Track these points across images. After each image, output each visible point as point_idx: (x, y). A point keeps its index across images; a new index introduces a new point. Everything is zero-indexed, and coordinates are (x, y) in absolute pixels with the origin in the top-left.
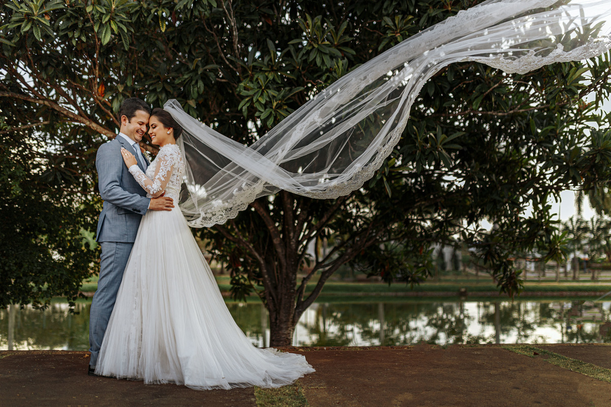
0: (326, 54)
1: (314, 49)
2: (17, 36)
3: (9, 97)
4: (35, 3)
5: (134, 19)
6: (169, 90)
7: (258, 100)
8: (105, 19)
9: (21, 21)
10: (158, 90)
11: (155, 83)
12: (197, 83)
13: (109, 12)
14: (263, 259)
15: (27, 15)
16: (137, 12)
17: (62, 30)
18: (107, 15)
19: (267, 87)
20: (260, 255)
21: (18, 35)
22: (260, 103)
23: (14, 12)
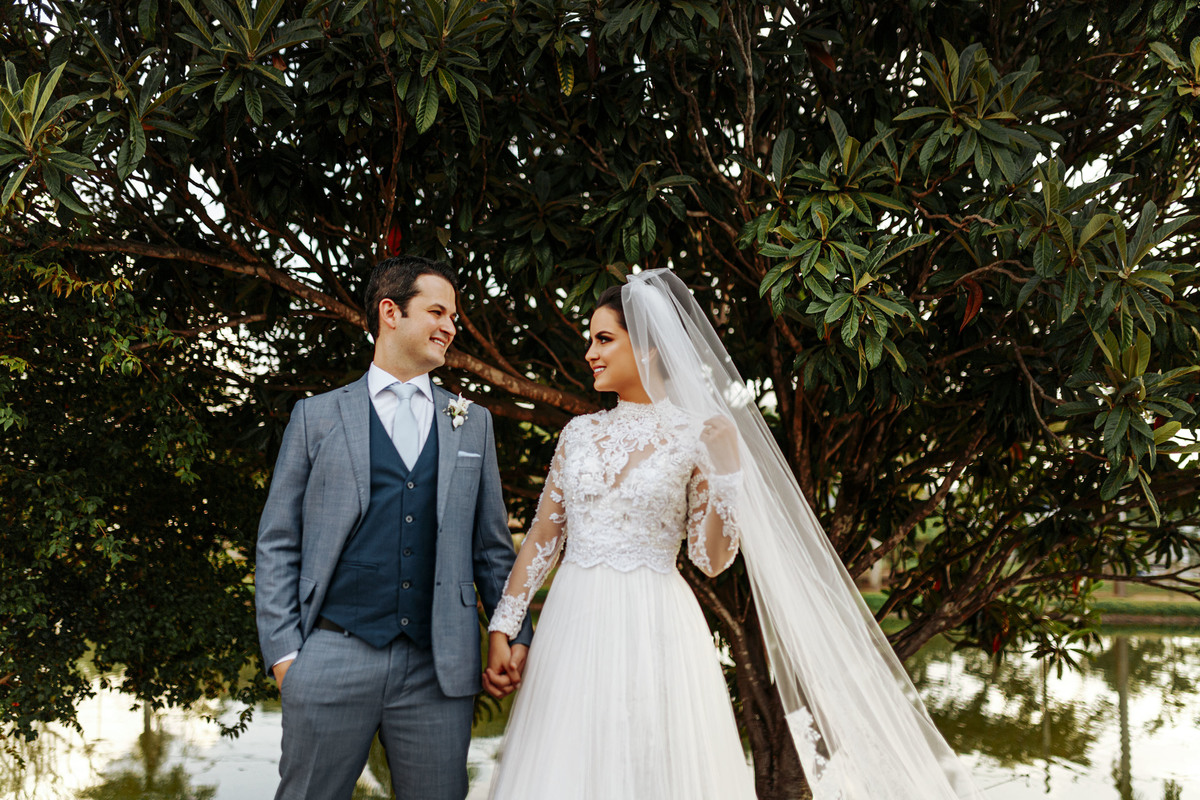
0: (998, 145)
1: (969, 134)
2: (202, 114)
3: (175, 260)
4: (250, 28)
5: (492, 64)
6: (561, 239)
7: (813, 272)
8: (427, 67)
9: (215, 74)
10: (536, 241)
11: (526, 223)
12: (638, 223)
13: (435, 46)
14: (740, 624)
15: (231, 59)
16: (497, 45)
17: (314, 97)
18: (430, 55)
19: (835, 235)
20: (733, 616)
21: (206, 111)
22: (820, 279)
23: (195, 52)
